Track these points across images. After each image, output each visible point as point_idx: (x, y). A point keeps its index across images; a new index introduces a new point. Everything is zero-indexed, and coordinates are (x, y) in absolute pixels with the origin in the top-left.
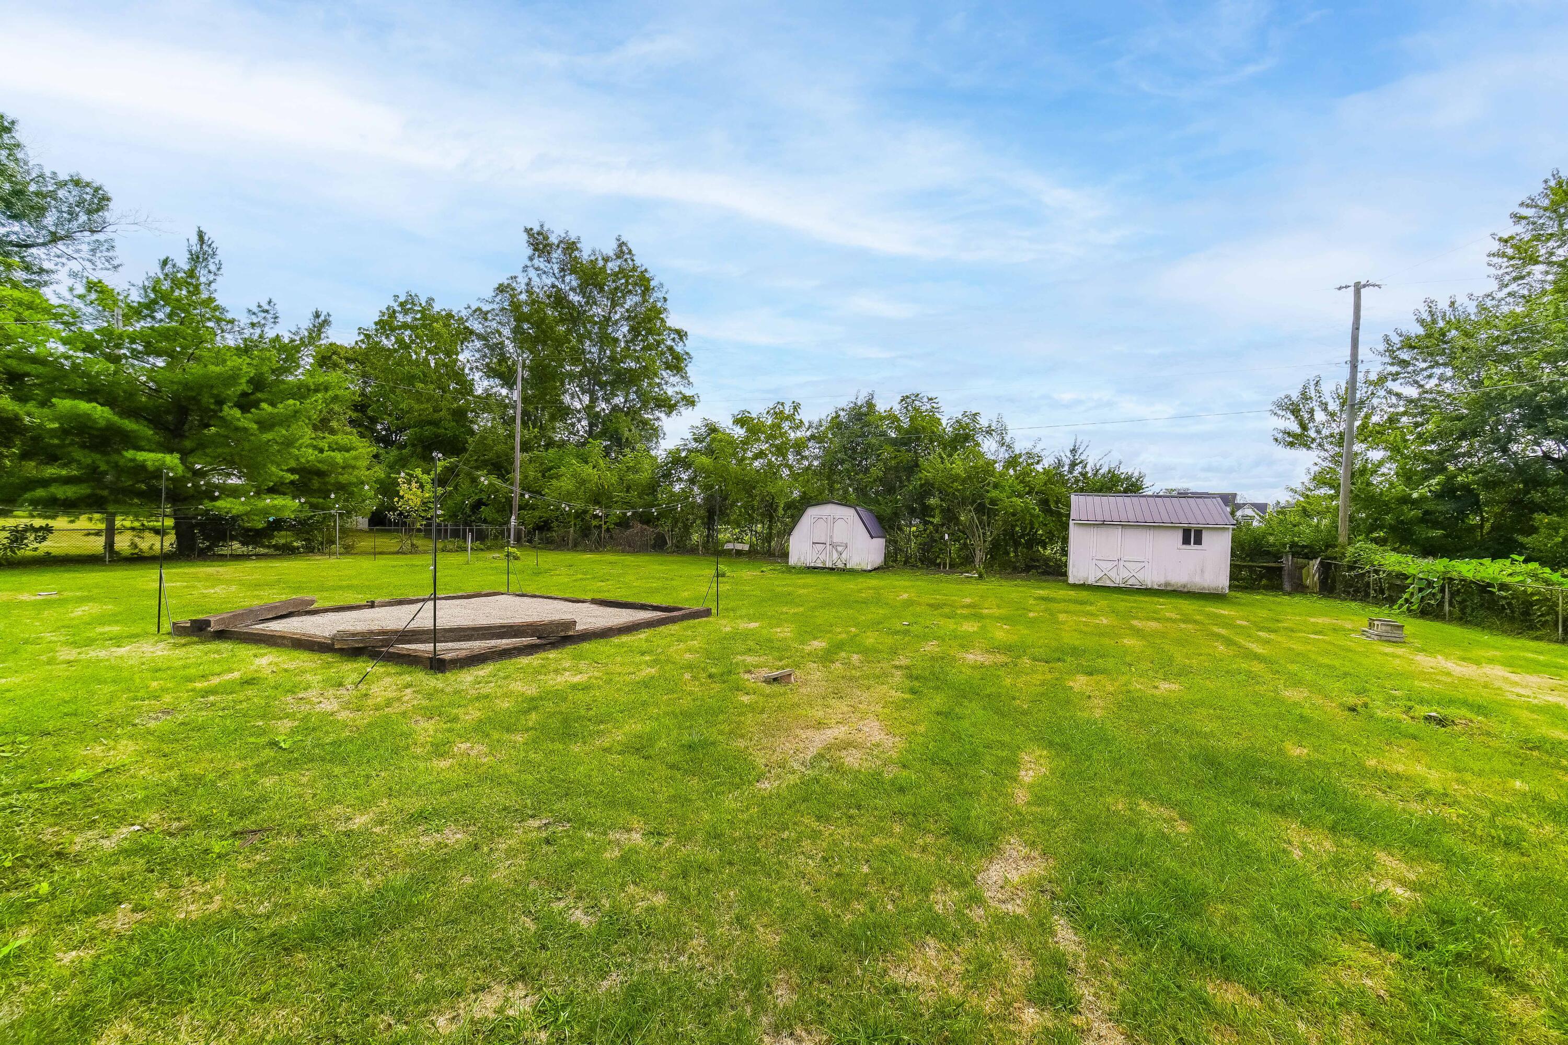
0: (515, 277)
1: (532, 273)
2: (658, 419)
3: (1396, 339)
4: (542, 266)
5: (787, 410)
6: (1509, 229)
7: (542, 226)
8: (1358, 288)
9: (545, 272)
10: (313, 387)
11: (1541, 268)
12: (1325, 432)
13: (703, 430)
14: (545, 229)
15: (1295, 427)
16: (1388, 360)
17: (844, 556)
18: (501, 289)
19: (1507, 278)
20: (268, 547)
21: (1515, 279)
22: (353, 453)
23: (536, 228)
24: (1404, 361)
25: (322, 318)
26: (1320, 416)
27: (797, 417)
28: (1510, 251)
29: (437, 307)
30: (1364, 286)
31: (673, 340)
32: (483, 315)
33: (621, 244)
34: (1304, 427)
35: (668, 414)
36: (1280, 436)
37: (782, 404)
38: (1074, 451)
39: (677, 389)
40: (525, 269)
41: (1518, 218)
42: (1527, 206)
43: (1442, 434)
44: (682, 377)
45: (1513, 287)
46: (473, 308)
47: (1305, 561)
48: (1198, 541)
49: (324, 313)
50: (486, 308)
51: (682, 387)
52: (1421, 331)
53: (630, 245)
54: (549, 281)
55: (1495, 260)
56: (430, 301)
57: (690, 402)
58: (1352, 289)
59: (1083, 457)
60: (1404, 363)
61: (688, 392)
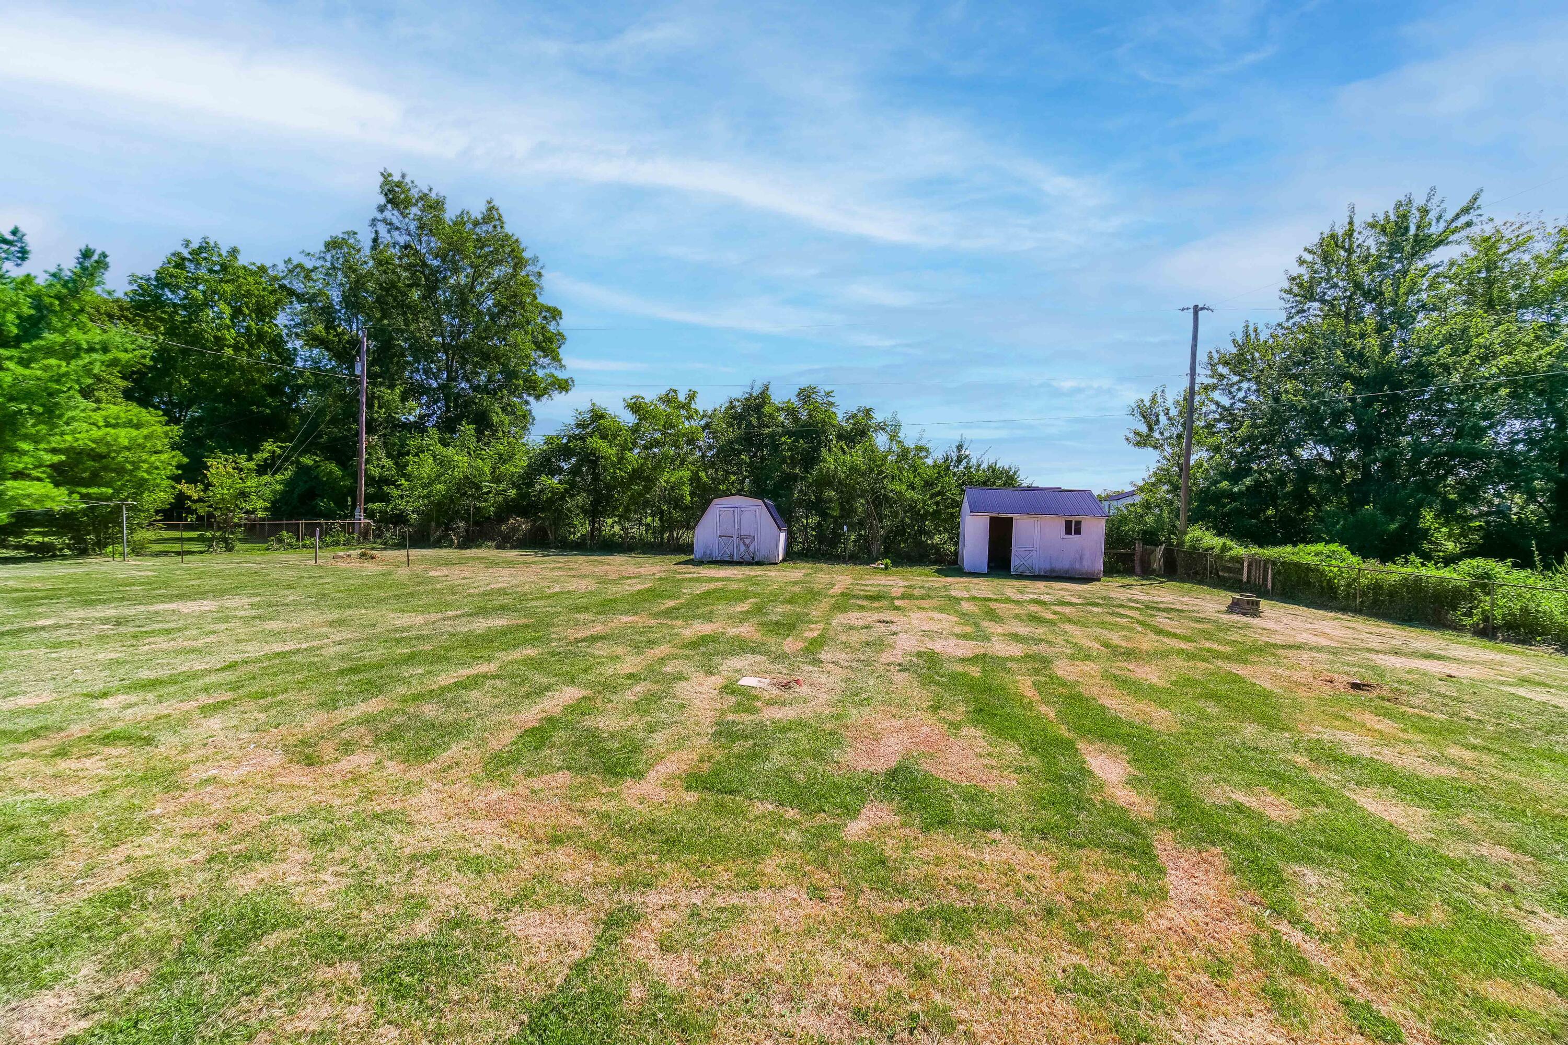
0: (355, 233)
1: (382, 229)
2: (527, 403)
3: (1216, 356)
4: (395, 221)
5: (682, 398)
6: (1296, 270)
7: (403, 176)
8: (1196, 310)
9: (397, 228)
10: (85, 346)
11: (1316, 305)
12: (1167, 434)
13: (587, 416)
14: (408, 180)
15: (1144, 429)
16: (1209, 373)
17: (751, 548)
18: (333, 245)
19: (1293, 311)
20: (16, 548)
21: (1298, 312)
22: (145, 431)
23: (396, 178)
24: (1221, 375)
25: (95, 257)
26: (1163, 419)
27: (693, 406)
28: (1296, 290)
29: (243, 260)
30: (1202, 309)
31: (545, 318)
32: (308, 274)
33: (491, 209)
34: (1151, 429)
35: (538, 398)
36: (1131, 435)
37: (675, 391)
38: (960, 447)
39: (547, 371)
40: (374, 222)
41: (1301, 262)
42: (1309, 252)
43: (1250, 438)
44: (553, 359)
45: (1297, 319)
46: (295, 263)
47: (1152, 547)
48: (1078, 532)
49: (98, 252)
50: (309, 265)
51: (553, 370)
52: (1234, 350)
53: (501, 211)
54: (402, 239)
55: (1285, 296)
56: (234, 252)
57: (564, 386)
58: (1192, 311)
59: (967, 453)
60: (1222, 377)
61: (562, 375)
